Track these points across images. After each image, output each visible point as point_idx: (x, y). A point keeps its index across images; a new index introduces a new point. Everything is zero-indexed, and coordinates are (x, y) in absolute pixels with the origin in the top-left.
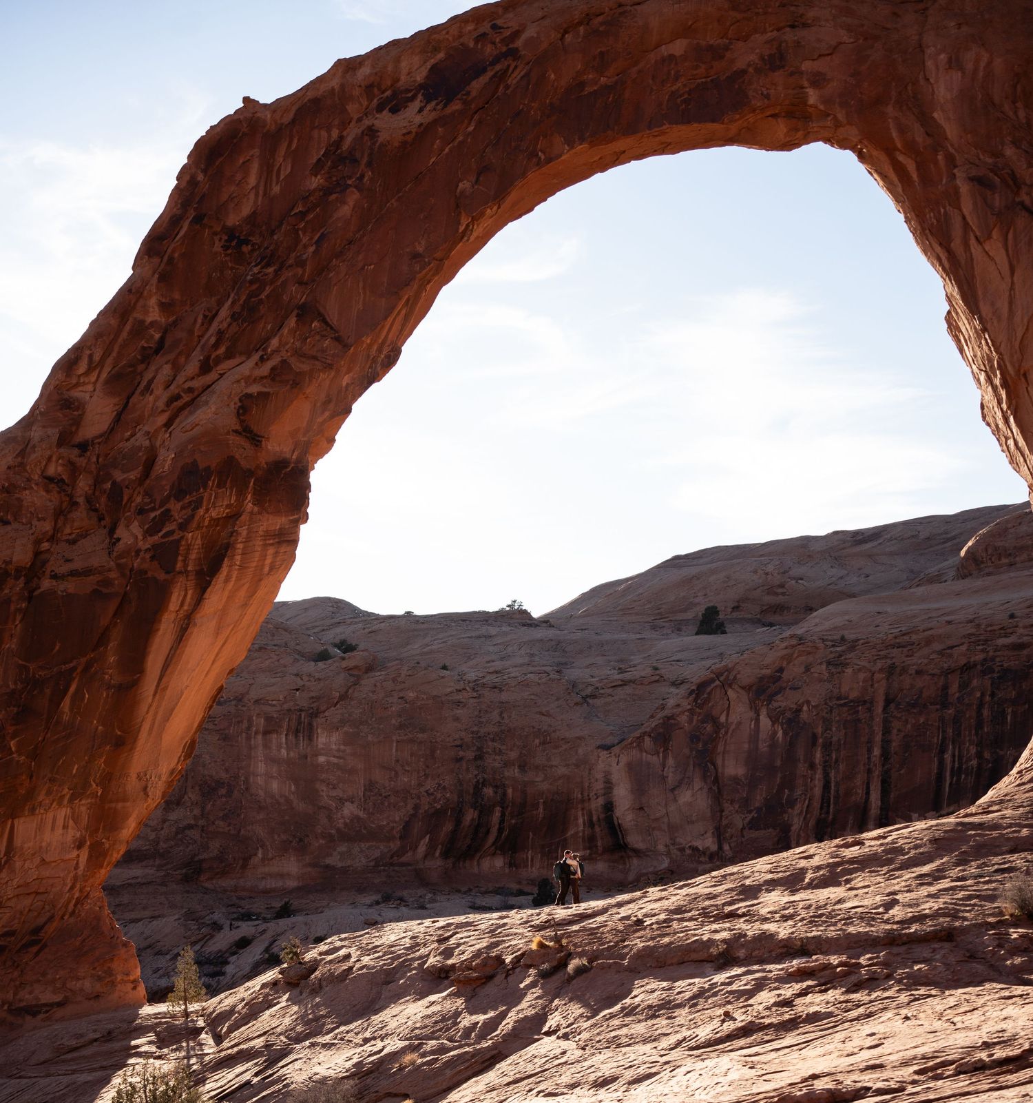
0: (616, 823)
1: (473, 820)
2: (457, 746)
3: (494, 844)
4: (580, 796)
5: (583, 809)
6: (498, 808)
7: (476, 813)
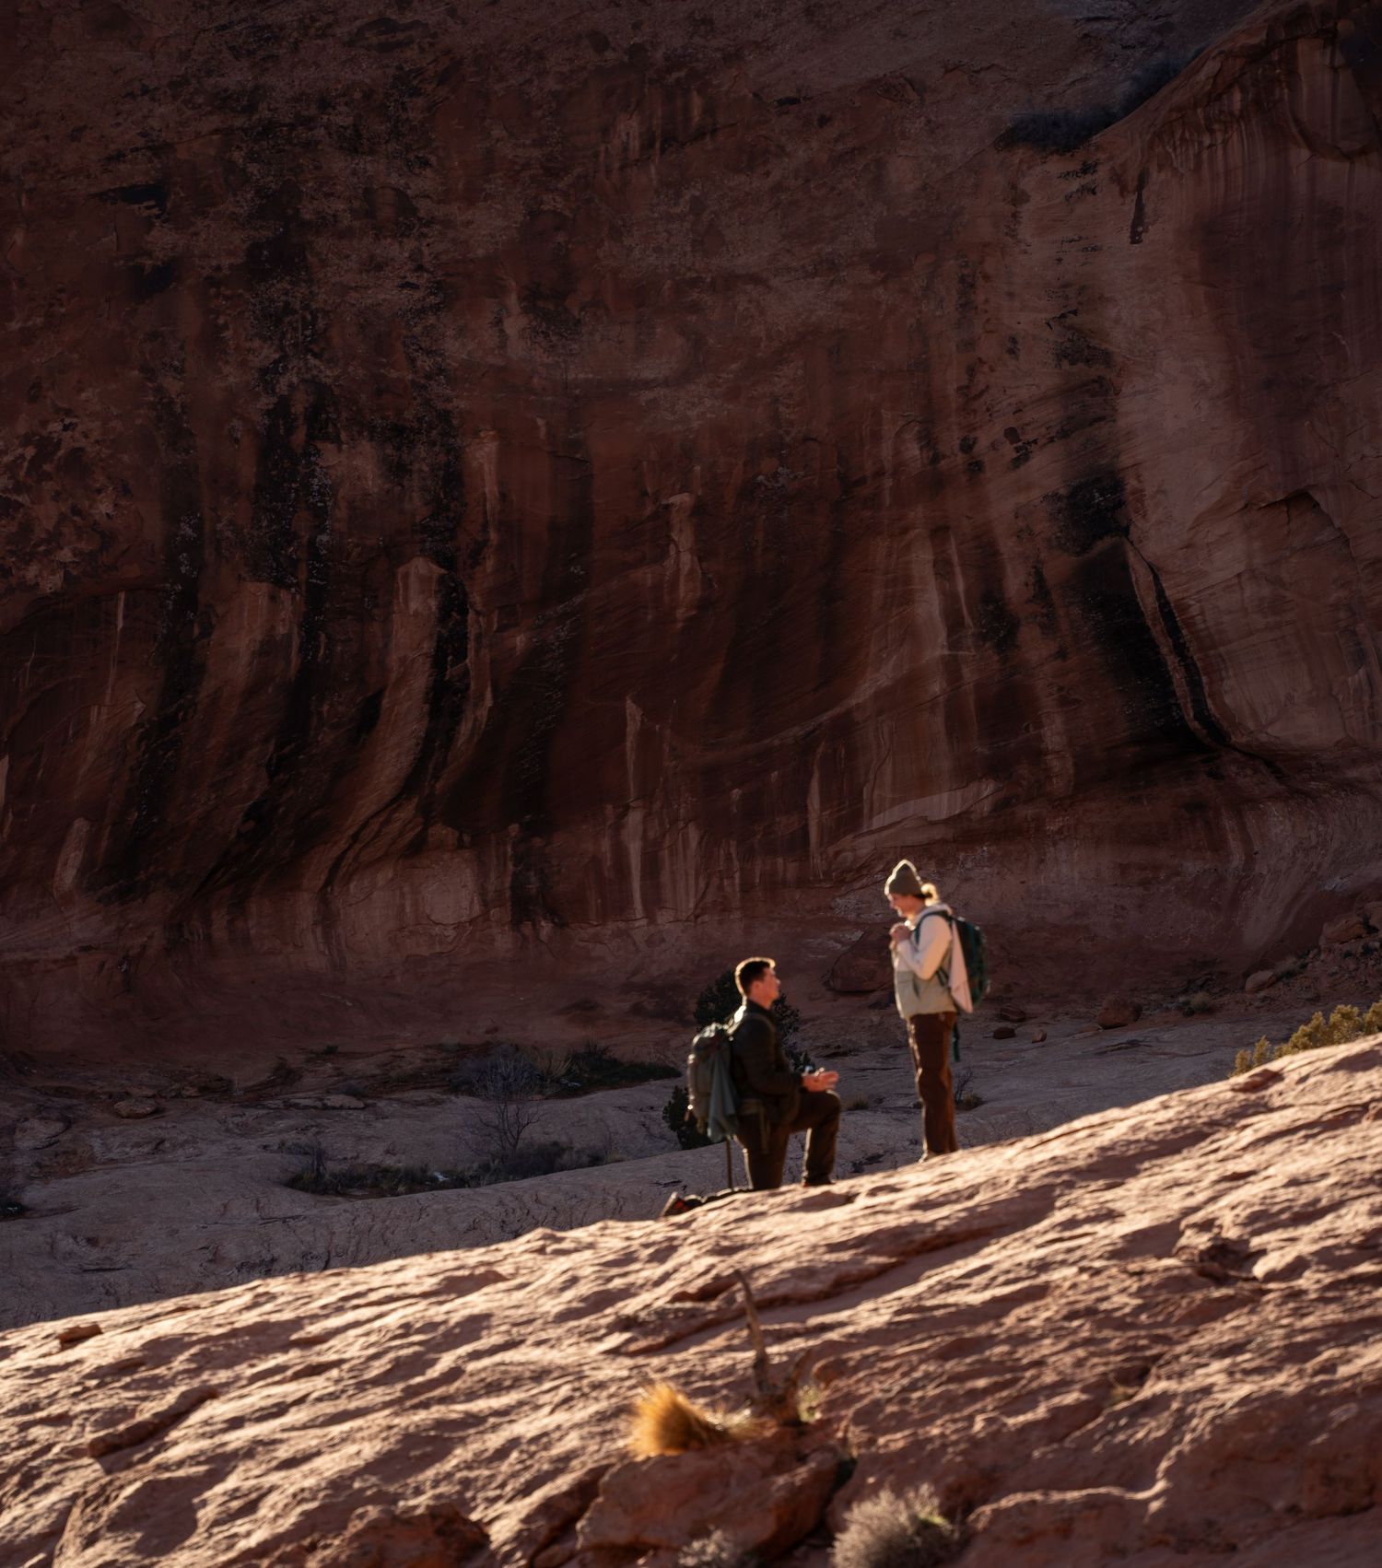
0: (1148, 602)
1: (269, 648)
2: (133, 194)
3: (410, 785)
4: (913, 451)
5: (939, 533)
6: (420, 568)
7: (289, 604)
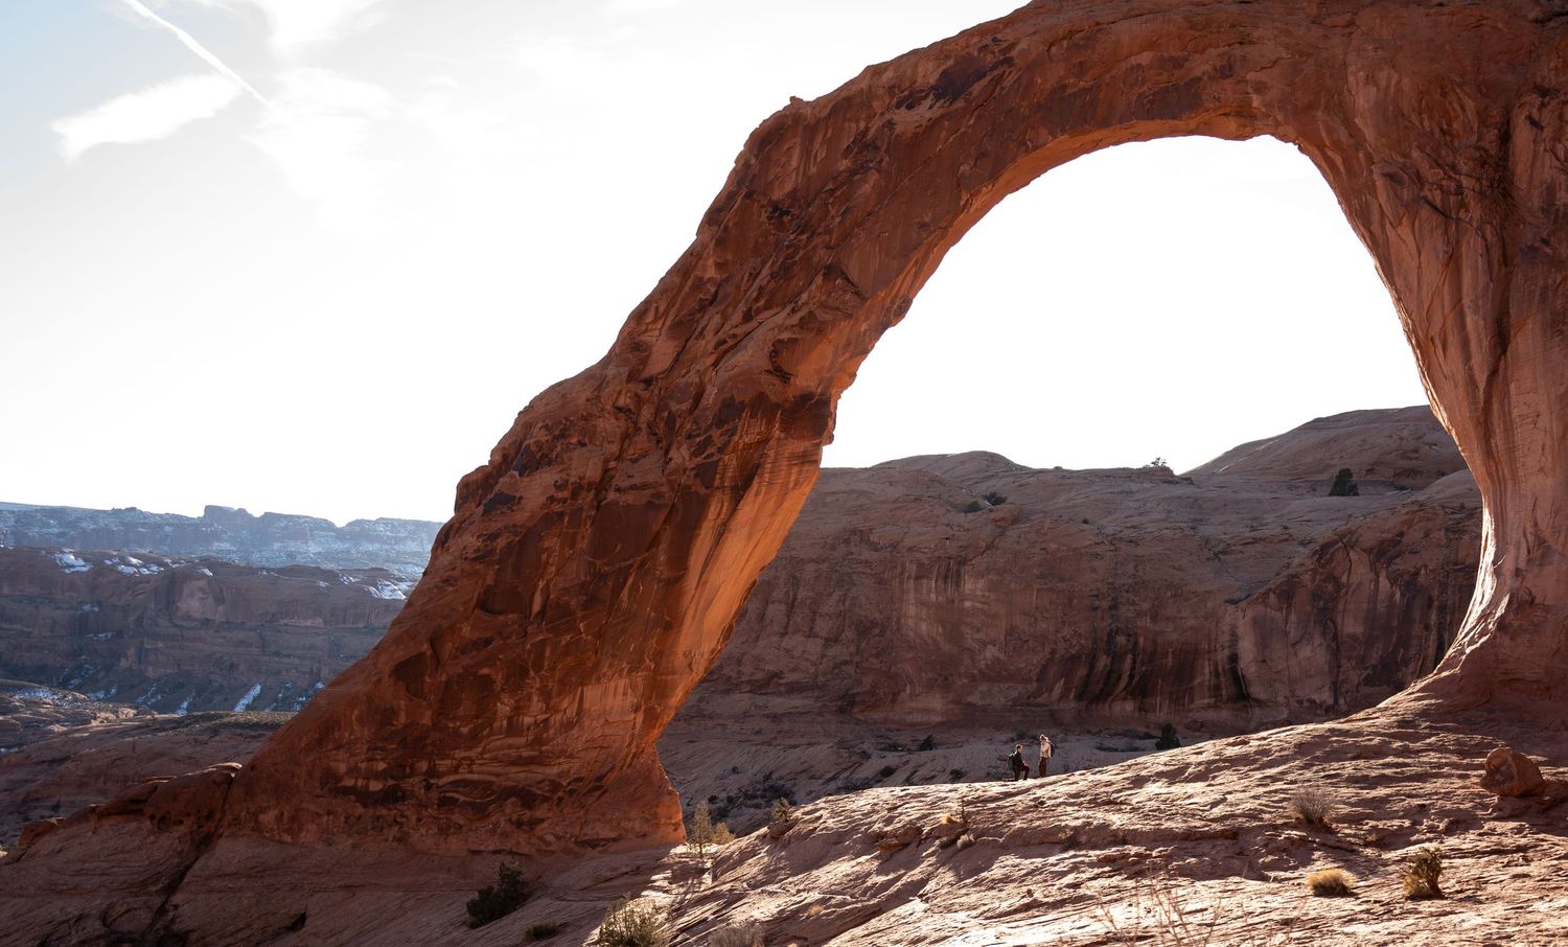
0: (1240, 673)
1: (1106, 665)
2: (1093, 596)
3: (1125, 689)
4: (1207, 646)
5: (1209, 659)
6: (1130, 656)
7: (1110, 659)
